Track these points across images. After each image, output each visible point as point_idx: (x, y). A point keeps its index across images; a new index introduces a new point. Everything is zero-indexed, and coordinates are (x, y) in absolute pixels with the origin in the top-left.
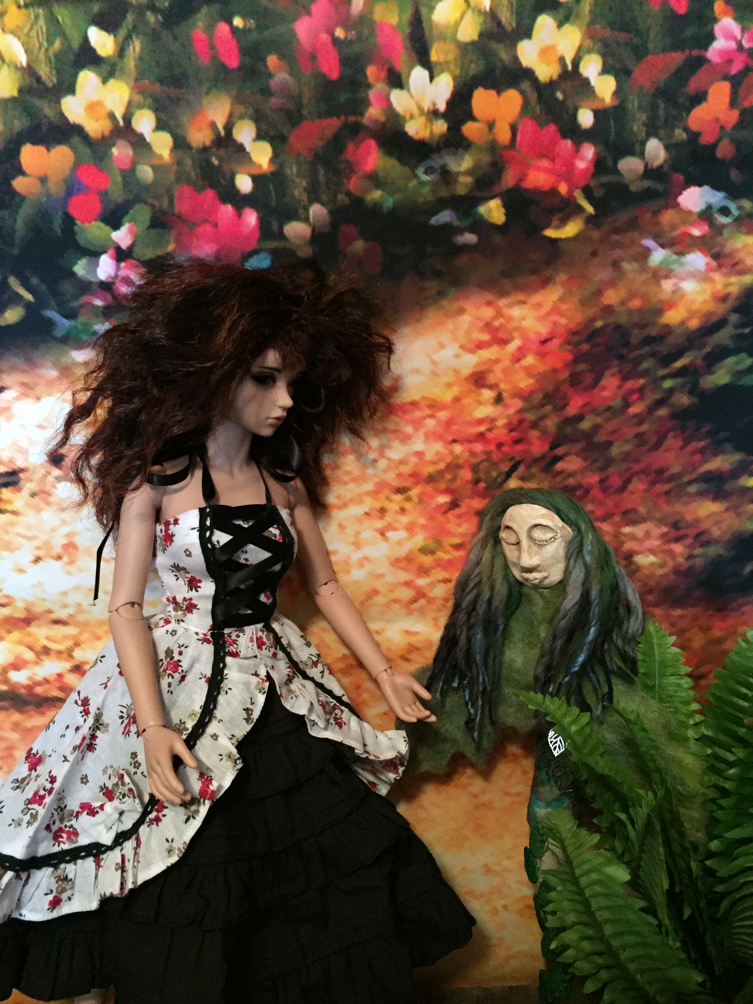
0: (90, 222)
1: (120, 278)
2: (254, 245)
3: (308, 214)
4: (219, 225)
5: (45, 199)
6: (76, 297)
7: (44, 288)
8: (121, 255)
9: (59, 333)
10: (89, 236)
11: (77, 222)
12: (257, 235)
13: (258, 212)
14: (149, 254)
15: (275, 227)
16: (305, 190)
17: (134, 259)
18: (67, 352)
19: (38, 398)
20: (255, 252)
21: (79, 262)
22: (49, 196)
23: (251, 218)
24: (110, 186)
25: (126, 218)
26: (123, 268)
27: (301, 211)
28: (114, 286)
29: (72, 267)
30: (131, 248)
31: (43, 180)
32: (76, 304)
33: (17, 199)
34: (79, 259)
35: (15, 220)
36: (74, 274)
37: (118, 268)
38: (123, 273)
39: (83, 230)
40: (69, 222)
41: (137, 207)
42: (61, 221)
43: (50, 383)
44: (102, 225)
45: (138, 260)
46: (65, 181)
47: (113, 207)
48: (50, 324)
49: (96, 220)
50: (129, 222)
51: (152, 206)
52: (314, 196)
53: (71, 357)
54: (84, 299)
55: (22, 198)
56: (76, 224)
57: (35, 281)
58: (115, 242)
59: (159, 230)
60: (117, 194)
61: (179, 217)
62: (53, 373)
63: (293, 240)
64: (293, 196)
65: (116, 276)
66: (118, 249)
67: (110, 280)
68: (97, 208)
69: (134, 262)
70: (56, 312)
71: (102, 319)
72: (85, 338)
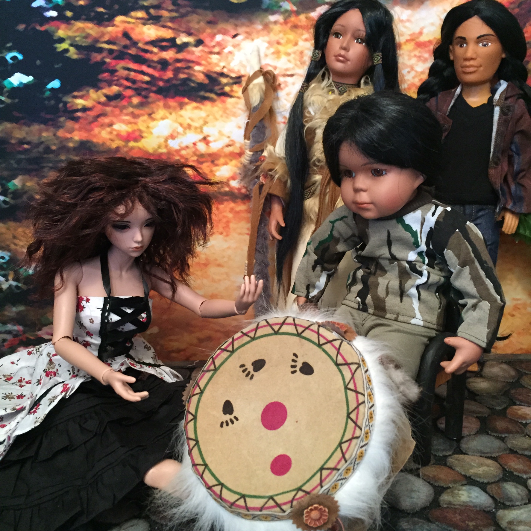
9: (264, 7)
18: (267, 16)
19: (253, 40)
43: (258, 32)
53: (268, 19)
62: (260, 27)
72: (275, 9)
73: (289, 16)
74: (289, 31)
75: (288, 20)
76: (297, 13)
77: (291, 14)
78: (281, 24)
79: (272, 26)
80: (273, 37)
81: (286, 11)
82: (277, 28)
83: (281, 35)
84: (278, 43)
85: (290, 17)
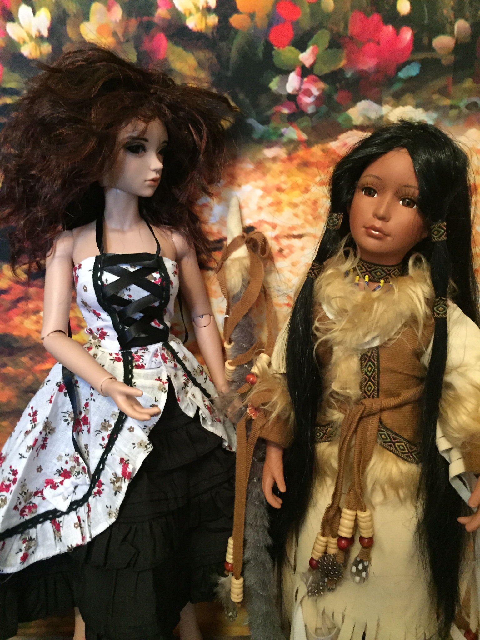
0: (284, 47)
1: (302, 90)
2: (407, 56)
3: (453, 29)
4: (381, 43)
5: (253, 31)
6: (270, 107)
7: (247, 101)
8: (305, 72)
9: (256, 136)
10: (283, 58)
11: (275, 48)
12: (412, 48)
13: (412, 30)
14: (326, 70)
15: (426, 41)
16: (453, 9)
17: (314, 74)
18: (260, 150)
19: (240, 186)
20: (408, 63)
21: (274, 80)
22: (255, 27)
23: (407, 35)
24: (300, 17)
25: (311, 42)
26: (306, 82)
27: (448, 27)
28: (297, 98)
29: (269, 83)
30: (312, 66)
31: (252, 16)
32: (269, 113)
33: (233, 33)
34: (274, 77)
35: (230, 49)
36: (269, 89)
37: (302, 83)
38: (305, 87)
39: (278, 54)
40: (269, 47)
41: (319, 32)
42: (263, 48)
43: (248, 174)
44: (293, 48)
45: (317, 75)
46: (268, 15)
47: (301, 33)
48: (250, 129)
49: (289, 45)
50: (312, 45)
51: (331, 31)
52: (459, 13)
53: (263, 154)
54: (275, 109)
55: (236, 31)
56: (274, 50)
57: (241, 96)
58: (301, 62)
59: (335, 50)
60: (305, 22)
61: (351, 38)
62: (250, 166)
63: (439, 51)
64: (442, 14)
65: (300, 89)
66: (303, 67)
67: (295, 93)
68: (291, 35)
69: (313, 77)
70: (255, 119)
71: (288, 124)
72: (274, 138)
73: (296, 149)
74: (296, 170)
75: (293, 155)
76: (308, 144)
77: (298, 145)
78: (283, 161)
79: (268, 165)
80: (271, 180)
81: (291, 141)
82: (277, 167)
83: (283, 178)
84: (279, 189)
85: (298, 150)
